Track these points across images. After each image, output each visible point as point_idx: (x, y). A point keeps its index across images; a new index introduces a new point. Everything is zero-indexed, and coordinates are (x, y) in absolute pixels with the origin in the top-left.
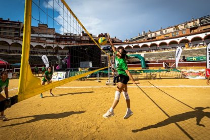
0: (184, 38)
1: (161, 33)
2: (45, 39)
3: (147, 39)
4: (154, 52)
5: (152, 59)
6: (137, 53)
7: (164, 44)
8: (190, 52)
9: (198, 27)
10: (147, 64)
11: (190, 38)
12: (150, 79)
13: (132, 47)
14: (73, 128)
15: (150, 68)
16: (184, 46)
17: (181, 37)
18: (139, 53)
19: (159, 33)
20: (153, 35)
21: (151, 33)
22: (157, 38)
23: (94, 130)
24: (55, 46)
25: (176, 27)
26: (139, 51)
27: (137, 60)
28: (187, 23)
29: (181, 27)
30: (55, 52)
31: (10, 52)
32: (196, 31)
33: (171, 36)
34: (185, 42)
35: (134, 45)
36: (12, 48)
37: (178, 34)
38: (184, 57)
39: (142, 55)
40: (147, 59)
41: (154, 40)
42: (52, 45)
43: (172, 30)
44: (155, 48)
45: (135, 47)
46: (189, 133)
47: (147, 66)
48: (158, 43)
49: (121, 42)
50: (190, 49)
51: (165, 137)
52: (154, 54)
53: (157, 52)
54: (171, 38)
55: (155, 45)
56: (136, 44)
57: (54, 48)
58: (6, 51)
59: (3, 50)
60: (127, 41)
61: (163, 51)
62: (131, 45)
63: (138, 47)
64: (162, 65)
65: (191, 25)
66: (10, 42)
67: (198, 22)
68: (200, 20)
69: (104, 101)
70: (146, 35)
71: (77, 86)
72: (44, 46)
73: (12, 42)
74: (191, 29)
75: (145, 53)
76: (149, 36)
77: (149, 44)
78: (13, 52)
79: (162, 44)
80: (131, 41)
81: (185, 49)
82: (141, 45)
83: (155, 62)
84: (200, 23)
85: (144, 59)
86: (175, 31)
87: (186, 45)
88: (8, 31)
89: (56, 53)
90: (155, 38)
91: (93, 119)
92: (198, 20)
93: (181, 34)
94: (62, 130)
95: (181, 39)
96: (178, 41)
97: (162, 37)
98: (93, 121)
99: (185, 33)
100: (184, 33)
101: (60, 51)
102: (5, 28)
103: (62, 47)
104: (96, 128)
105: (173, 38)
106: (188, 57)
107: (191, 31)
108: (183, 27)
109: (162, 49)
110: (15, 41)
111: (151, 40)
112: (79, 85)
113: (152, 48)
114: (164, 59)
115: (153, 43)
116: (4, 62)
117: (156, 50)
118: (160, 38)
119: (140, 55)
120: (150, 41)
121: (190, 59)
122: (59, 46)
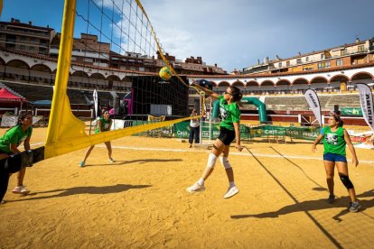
0: (339, 73)
1: (299, 61)
2: (91, 61)
3: (273, 72)
4: (283, 95)
5: (279, 107)
6: (252, 96)
7: (303, 82)
8: (348, 100)
9: (366, 55)
10: (270, 116)
11: (349, 74)
12: (274, 142)
13: (245, 83)
14: (133, 219)
15: (275, 124)
16: (339, 88)
17: (333, 71)
18: (257, 96)
19: (294, 62)
20: (284, 64)
21: (281, 60)
22: (290, 71)
23: (169, 224)
24: (109, 74)
25: (326, 53)
26: (256, 92)
27: (253, 107)
28: (347, 46)
29: (335, 54)
30: (107, 84)
31: (30, 80)
32: (361, 62)
33: (315, 67)
34: (340, 80)
35: (248, 80)
36: (34, 74)
37: (329, 65)
38: (336, 107)
39: (262, 98)
40: (269, 107)
41: (283, 73)
42: (102, 73)
43: (317, 57)
44: (285, 87)
45: (250, 84)
46: (338, 241)
47: (269, 119)
48: (291, 79)
49: (225, 73)
50: (349, 94)
51: (295, 245)
52: (283, 99)
53: (288, 96)
54: (316, 72)
55: (287, 83)
56: (253, 80)
57: (106, 77)
58: (23, 79)
59: (17, 76)
60: (235, 72)
61: (300, 95)
62: (242, 81)
63: (254, 84)
64: (296, 119)
65: (353, 50)
66: (31, 62)
67: (367, 45)
68: (371, 43)
69: (189, 175)
70: (271, 65)
71: (143, 147)
73: (34, 64)
74: (354, 58)
75: (267, 95)
76: (276, 66)
77: (275, 80)
78: (35, 80)
79: (298, 82)
80: (244, 73)
81: (339, 93)
82: (260, 81)
83: (284, 113)
84: (371, 48)
85: (264, 106)
86: (324, 59)
87: (343, 86)
88: (27, 44)
89: (110, 87)
90: (286, 70)
91: (168, 205)
92: (367, 43)
93: (334, 66)
94: (114, 220)
95: (333, 74)
96: (329, 79)
97: (300, 69)
98: (168, 208)
99: (342, 65)
100: (340, 64)
101: (115, 84)
102: (23, 38)
103: (122, 76)
104: (172, 222)
105: (319, 72)
106: (344, 108)
107: (352, 61)
108: (338, 54)
109: (298, 90)
110: (39, 62)
111: (279, 73)
112: (148, 146)
113: (280, 88)
114: (300, 109)
115: (282, 78)
116: (18, 97)
117: (286, 92)
118: (295, 70)
119: (257, 99)
120: (277, 76)
121: (347, 111)
122: (116, 74)
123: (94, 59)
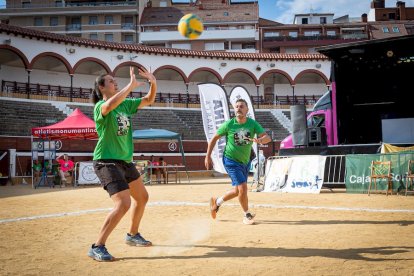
24: (265, 67)
30: (262, 93)
42: (250, 66)
57: (258, 75)
72: (223, 73)
89: (267, 100)
101: (281, 91)
103: (293, 69)
110: (126, 57)
122: (280, 66)
123: (226, 43)
